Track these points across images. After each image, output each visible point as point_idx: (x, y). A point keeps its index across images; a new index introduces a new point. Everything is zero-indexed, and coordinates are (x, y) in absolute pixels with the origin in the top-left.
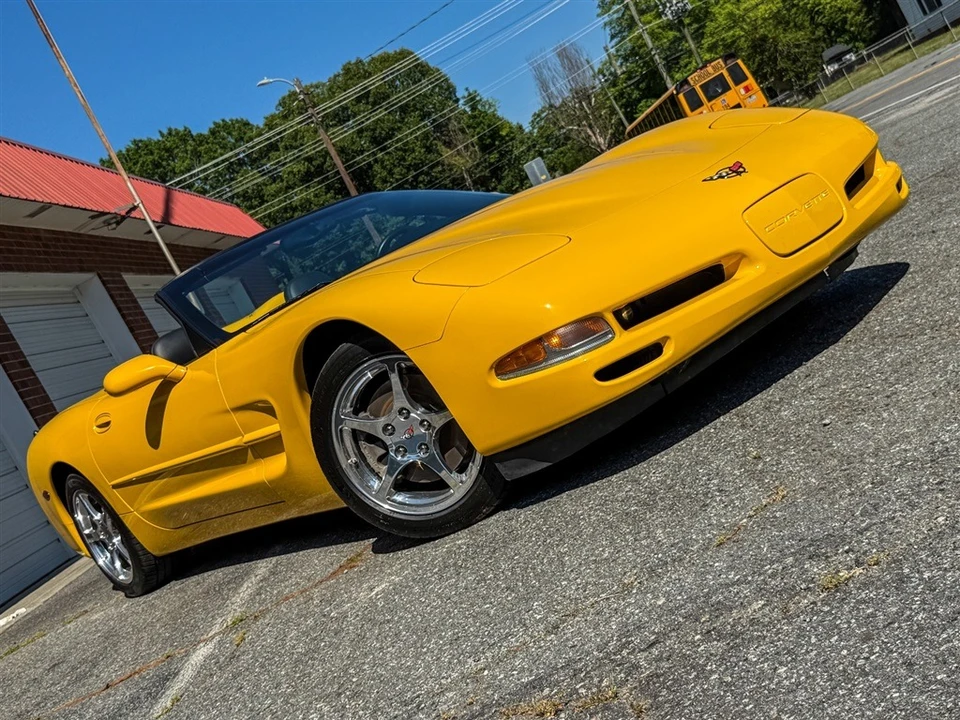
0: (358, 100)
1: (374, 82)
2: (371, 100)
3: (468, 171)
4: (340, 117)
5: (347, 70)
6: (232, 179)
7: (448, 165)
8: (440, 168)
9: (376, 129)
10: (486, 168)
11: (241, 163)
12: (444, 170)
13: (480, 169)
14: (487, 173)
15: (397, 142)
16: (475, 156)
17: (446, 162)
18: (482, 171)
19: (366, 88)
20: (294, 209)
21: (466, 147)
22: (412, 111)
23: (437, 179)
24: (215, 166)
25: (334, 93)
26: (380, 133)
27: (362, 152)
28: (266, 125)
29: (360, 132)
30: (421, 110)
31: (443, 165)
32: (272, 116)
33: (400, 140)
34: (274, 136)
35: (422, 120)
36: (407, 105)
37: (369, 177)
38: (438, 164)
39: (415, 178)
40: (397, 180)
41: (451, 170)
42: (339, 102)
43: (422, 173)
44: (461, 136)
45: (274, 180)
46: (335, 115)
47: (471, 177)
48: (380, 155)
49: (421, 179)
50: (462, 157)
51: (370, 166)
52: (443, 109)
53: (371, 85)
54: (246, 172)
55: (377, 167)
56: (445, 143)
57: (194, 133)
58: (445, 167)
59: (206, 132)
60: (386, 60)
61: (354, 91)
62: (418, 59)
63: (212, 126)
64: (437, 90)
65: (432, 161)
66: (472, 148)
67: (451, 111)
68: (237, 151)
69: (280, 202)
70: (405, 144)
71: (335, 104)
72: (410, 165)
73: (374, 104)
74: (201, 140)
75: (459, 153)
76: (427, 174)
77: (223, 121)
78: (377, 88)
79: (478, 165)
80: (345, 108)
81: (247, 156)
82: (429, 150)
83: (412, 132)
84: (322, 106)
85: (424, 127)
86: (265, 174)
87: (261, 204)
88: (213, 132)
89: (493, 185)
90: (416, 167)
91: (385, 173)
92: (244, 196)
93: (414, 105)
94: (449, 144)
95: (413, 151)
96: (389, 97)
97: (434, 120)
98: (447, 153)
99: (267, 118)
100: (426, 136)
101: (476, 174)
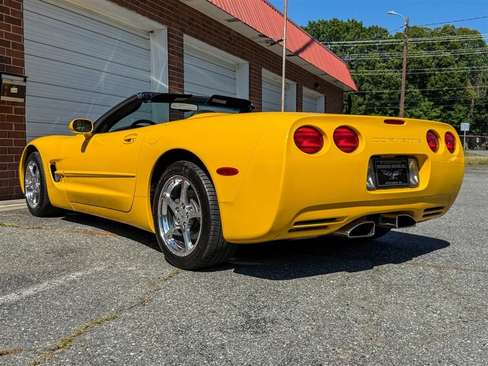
0: (442, 44)
1: (454, 39)
2: (448, 46)
3: (475, 100)
4: (430, 47)
5: (445, 28)
6: (367, 53)
7: (467, 93)
8: (462, 92)
9: (441, 60)
10: (484, 102)
11: (375, 47)
12: (463, 94)
13: (481, 101)
14: (483, 105)
15: (448, 70)
16: (483, 95)
17: (467, 91)
18: (482, 103)
19: (448, 40)
20: (384, 79)
21: (481, 89)
22: (465, 60)
23: (458, 96)
24: (363, 43)
25: (433, 35)
26: (443, 63)
27: (430, 67)
28: (395, 36)
29: (434, 58)
30: (469, 61)
31: (465, 91)
32: (400, 33)
33: (450, 70)
34: (396, 42)
35: (467, 66)
36: (464, 56)
37: (426, 80)
38: (463, 89)
39: (447, 91)
40: (438, 88)
41: (467, 95)
42: (434, 40)
43: (452, 90)
44: (481, 82)
45: (385, 61)
46: (428, 45)
47: (475, 103)
48: (437, 73)
49: (450, 92)
50: (477, 92)
51: (430, 75)
52: (481, 66)
53: (452, 39)
54: (374, 52)
55: (432, 77)
56: (472, 82)
57: (363, 26)
58: (465, 93)
59: (367, 28)
60: (465, 31)
61: (443, 38)
62: (482, 38)
63: (371, 26)
64: (483, 56)
65: (460, 87)
66: (483, 90)
67: (484, 68)
68: (375, 41)
69: (380, 72)
70: (451, 73)
71: (431, 40)
72: (448, 83)
73: (449, 48)
74: (363, 30)
75: (476, 89)
76: (455, 92)
77: (377, 26)
78: (454, 42)
79: (481, 99)
80: (434, 44)
81: (379, 46)
82: (462, 81)
83: (458, 69)
84: (424, 39)
85: (466, 69)
86: (382, 57)
87: (372, 69)
88: (370, 29)
89: (483, 112)
90: (450, 86)
91: (434, 82)
92: (367, 63)
93: (467, 58)
94: (473, 83)
95: (453, 78)
96: (457, 49)
97: (473, 69)
98: (470, 86)
99: (397, 33)
100: (464, 74)
101: (478, 103)
